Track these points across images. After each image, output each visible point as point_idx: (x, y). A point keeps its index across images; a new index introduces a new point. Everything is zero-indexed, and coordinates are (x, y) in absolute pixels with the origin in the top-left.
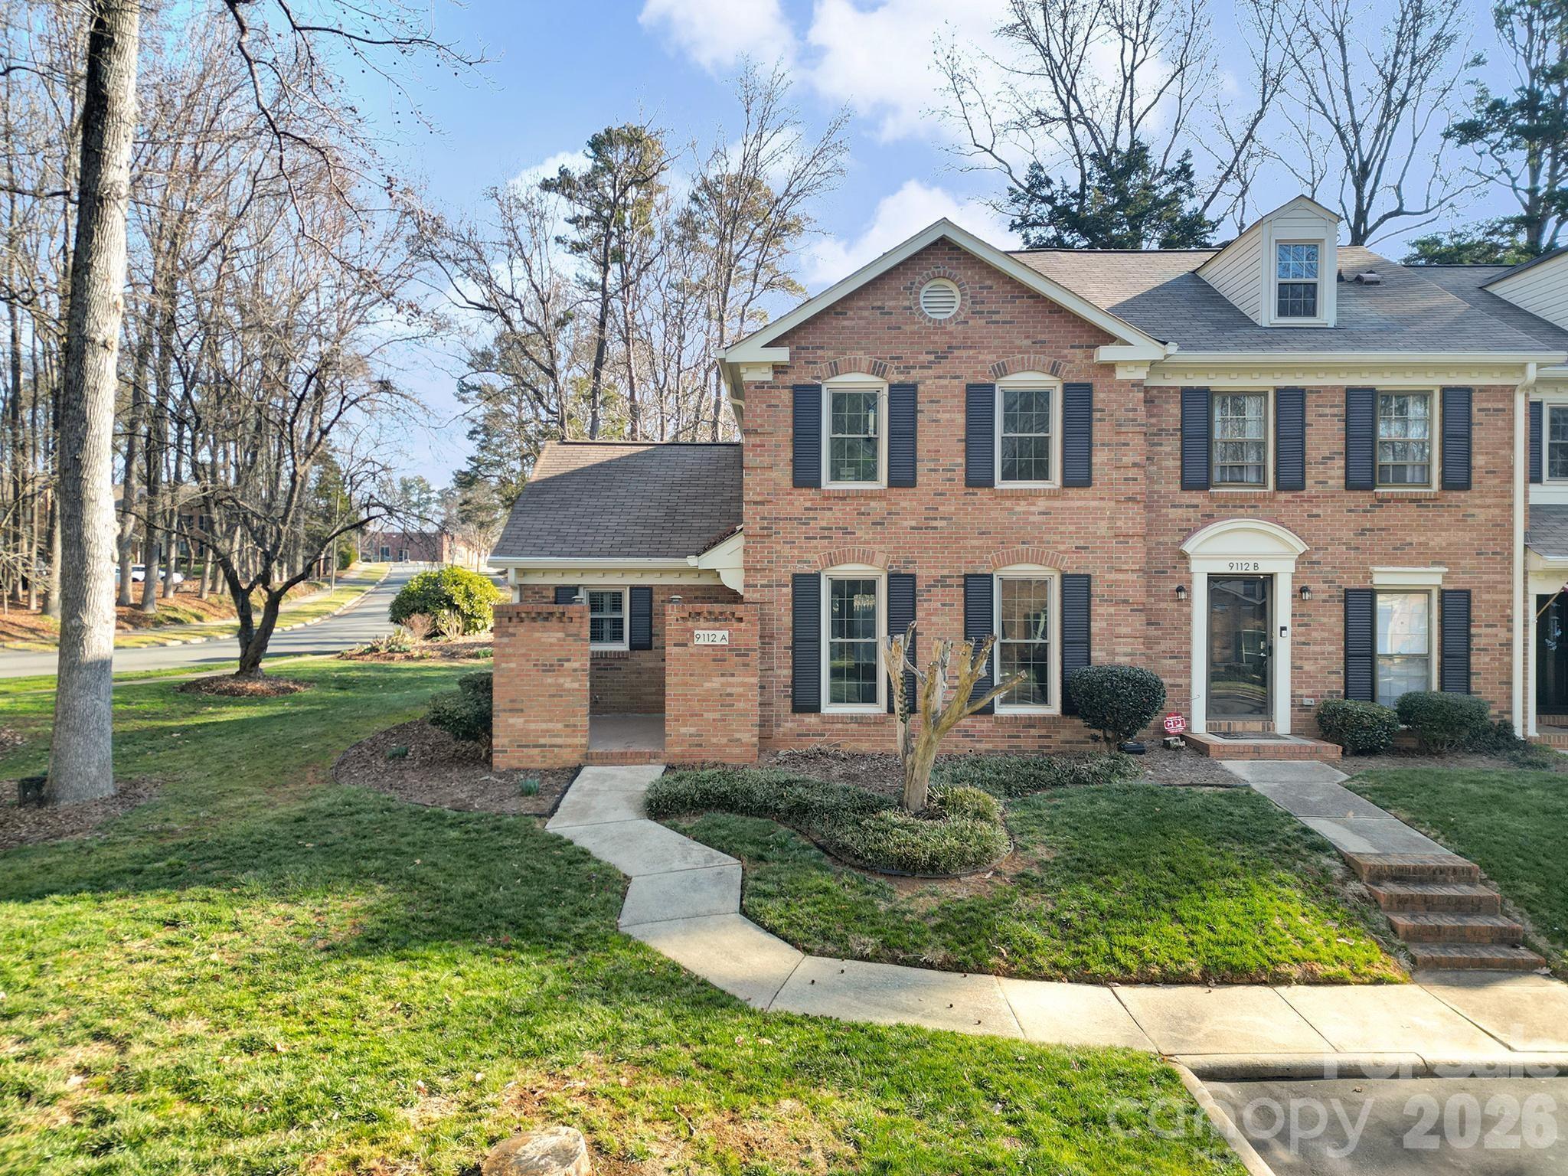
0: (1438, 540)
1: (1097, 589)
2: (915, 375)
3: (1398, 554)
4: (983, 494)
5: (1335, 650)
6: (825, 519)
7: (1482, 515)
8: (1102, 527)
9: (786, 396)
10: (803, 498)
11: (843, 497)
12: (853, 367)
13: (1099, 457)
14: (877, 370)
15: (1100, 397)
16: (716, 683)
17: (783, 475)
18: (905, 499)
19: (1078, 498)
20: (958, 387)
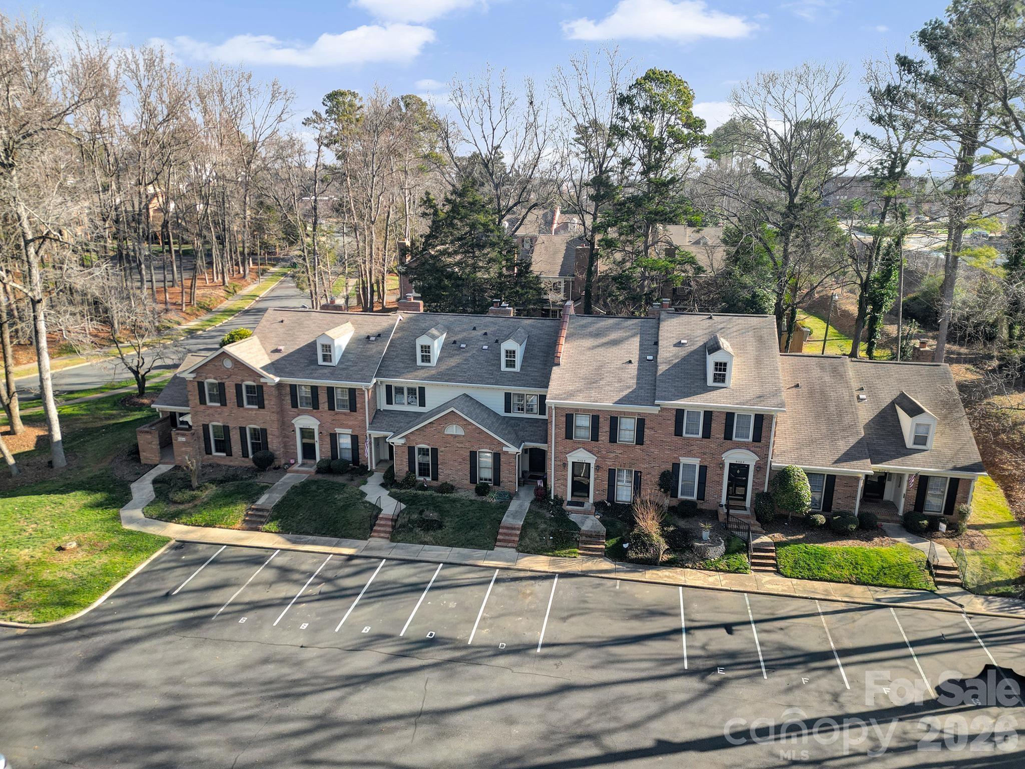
0: (350, 423)
1: (268, 432)
2: (224, 381)
3: (342, 426)
4: (241, 409)
5: (329, 446)
6: (208, 412)
7: (360, 418)
8: (268, 418)
9: (196, 384)
10: (203, 407)
11: (211, 407)
12: (210, 378)
13: (266, 402)
14: (215, 378)
15: (265, 388)
16: (184, 449)
17: (198, 401)
18: (225, 409)
19: (262, 411)
20: (233, 384)
